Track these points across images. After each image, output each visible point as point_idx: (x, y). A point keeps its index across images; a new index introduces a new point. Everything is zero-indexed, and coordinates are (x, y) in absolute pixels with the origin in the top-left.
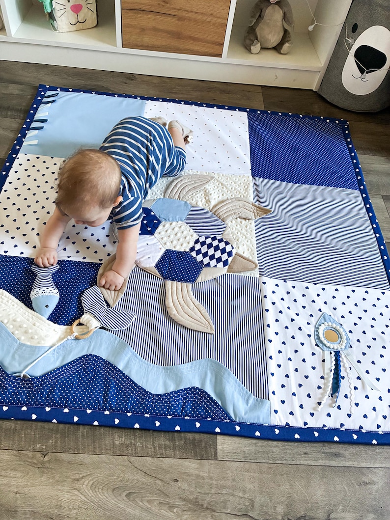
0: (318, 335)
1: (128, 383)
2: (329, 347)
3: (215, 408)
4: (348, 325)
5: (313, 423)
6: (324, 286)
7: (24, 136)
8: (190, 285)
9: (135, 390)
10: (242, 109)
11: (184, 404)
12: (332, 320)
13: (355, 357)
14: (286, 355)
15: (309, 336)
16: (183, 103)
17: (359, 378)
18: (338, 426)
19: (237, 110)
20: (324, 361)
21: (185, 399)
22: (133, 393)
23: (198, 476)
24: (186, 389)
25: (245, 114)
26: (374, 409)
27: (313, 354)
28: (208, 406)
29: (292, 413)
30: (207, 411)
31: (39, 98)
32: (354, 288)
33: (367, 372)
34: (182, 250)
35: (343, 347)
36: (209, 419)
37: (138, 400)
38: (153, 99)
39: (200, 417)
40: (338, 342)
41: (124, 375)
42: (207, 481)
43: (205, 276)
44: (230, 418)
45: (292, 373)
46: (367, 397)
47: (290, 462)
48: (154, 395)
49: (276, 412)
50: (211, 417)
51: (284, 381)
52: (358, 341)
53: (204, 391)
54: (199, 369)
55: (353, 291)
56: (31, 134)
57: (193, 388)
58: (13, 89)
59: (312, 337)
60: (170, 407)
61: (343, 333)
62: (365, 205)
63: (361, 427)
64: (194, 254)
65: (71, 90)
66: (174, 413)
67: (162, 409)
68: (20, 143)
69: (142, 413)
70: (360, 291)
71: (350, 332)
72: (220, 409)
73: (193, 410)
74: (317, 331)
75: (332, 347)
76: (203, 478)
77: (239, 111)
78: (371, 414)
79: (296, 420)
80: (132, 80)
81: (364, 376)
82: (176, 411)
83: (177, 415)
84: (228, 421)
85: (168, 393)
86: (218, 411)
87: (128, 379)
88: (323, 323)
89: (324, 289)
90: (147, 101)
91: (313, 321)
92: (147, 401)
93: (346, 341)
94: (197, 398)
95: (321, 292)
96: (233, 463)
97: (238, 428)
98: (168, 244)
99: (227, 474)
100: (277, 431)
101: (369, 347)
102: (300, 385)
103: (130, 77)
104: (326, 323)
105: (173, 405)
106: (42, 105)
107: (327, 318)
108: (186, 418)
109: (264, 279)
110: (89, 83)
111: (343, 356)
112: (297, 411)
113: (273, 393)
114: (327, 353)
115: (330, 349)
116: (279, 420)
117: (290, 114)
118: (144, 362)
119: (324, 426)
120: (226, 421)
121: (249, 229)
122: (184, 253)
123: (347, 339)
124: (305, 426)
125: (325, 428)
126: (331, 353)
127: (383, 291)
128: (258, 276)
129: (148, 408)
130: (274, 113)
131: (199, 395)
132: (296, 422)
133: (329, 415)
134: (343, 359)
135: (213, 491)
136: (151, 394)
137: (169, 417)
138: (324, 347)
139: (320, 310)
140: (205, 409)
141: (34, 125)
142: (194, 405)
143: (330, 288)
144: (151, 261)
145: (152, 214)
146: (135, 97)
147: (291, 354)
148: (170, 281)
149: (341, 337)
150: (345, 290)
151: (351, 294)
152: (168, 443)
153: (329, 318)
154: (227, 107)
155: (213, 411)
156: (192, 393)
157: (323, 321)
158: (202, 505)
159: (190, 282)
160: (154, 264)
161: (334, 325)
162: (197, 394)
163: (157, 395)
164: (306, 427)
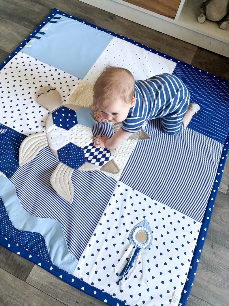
0: (133, 232)
1: (5, 216)
2: (135, 243)
3: (44, 251)
4: (157, 234)
5: (97, 285)
6: (157, 202)
7: (28, 41)
8: (73, 170)
9: (7, 221)
10: (174, 60)
11: (29, 241)
12: (148, 226)
13: (148, 257)
14: (106, 237)
15: (127, 231)
16: (137, 44)
17: (141, 271)
18: (112, 294)
19: (171, 60)
20: (126, 250)
21: (31, 238)
22: (5, 223)
23: (10, 285)
24: (34, 233)
25: (174, 64)
26: (140, 295)
27: (123, 243)
28: (41, 248)
29: (88, 274)
30: (39, 251)
31: (49, 18)
32: (176, 211)
33: (149, 270)
34: (80, 146)
35: (144, 247)
36: (38, 256)
37: (5, 228)
38: (119, 36)
39: (34, 252)
40: (144, 242)
41: (5, 210)
42: (13, 290)
43: (85, 168)
44: (50, 261)
45: (103, 250)
46: (139, 285)
47: (65, 303)
48: (15, 229)
49: (79, 269)
50: (40, 255)
51: (95, 252)
52: (157, 247)
53: (44, 239)
54: (49, 224)
55: (175, 213)
56: (33, 40)
57: (39, 234)
58: (37, 8)
59: (129, 232)
60: (20, 240)
61: (150, 238)
62: (221, 157)
63: (125, 301)
64: (85, 151)
65: (71, 17)
66: (20, 244)
67: (15, 239)
68: (23, 45)
69: (4, 236)
70: (180, 215)
71: (156, 239)
72: (47, 253)
73: (32, 247)
74: (134, 230)
75: (137, 244)
76: (12, 287)
77: (172, 61)
78: (136, 297)
79: (88, 279)
80: (113, 19)
81: (145, 271)
82: (23, 243)
83: (22, 245)
84: (49, 262)
85: (22, 231)
86: (45, 254)
87: (6, 214)
88: (141, 227)
89: (156, 204)
90: (114, 37)
91: (136, 222)
92: (10, 231)
93: (148, 244)
94: (38, 241)
95: (153, 205)
96: (32, 287)
97: (51, 268)
98: (74, 139)
99: (26, 291)
100: (73, 280)
101: (161, 254)
102: (103, 259)
103: (112, 17)
104: (143, 227)
105: (22, 239)
106: (48, 23)
107: (146, 224)
108: (26, 249)
109: (120, 183)
110: (83, 14)
111: (140, 253)
112: (92, 273)
113: (84, 257)
114: (132, 246)
115: (135, 245)
116: (78, 274)
117: (208, 73)
118: (21, 207)
119: (103, 290)
120: (47, 261)
121: (131, 146)
122: (80, 148)
123: (150, 243)
124: (91, 284)
125: (103, 292)
126: (134, 247)
127: (195, 221)
128: (118, 179)
129: (8, 235)
130: (196, 69)
131: (40, 240)
132: (88, 280)
133: (109, 285)
134: (139, 254)
135: (13, 297)
136: (14, 227)
137: (17, 245)
138: (133, 242)
139: (144, 217)
140: (39, 249)
141: (38, 35)
142: (34, 244)
143: (160, 205)
144: (56, 147)
145: (75, 116)
146: (108, 32)
147: (109, 238)
148: (62, 163)
149: (147, 240)
150: (169, 210)
151: (172, 214)
152: (4, 259)
153: (147, 225)
154: (165, 56)
155: (42, 252)
156: (37, 237)
157: (142, 225)
158: (3, 301)
159: (74, 168)
160: (58, 149)
161: (147, 231)
162: (39, 239)
163: (17, 230)
164: (92, 286)
